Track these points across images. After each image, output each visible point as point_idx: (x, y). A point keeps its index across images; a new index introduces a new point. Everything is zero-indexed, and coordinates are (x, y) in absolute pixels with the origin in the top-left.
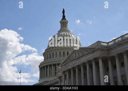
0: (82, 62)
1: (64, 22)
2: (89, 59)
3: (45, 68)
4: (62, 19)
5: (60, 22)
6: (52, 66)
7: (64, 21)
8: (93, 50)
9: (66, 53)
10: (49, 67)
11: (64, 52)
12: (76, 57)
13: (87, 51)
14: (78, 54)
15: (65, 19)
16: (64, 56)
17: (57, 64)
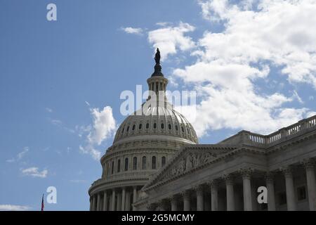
0: (200, 182)
1: (157, 83)
2: (218, 176)
3: (105, 195)
4: (153, 75)
5: (148, 81)
6: (124, 192)
7: (157, 81)
8: (230, 152)
9: (159, 160)
10: (114, 193)
11: (154, 158)
12: (185, 169)
13: (215, 155)
14: (192, 161)
15: (161, 75)
16: (154, 167)
17: (135, 187)
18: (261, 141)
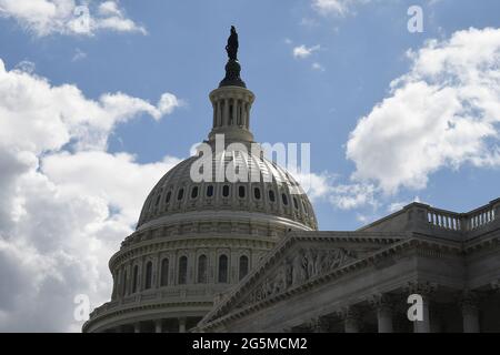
0: (322, 311)
1: (231, 100)
2: (362, 297)
4: (224, 83)
5: (213, 96)
7: (231, 95)
8: (387, 249)
9: (234, 263)
11: (223, 258)
12: (290, 283)
13: (353, 255)
14: (305, 267)
15: (242, 84)
16: (222, 278)
17: (182, 319)
18: (453, 224)
